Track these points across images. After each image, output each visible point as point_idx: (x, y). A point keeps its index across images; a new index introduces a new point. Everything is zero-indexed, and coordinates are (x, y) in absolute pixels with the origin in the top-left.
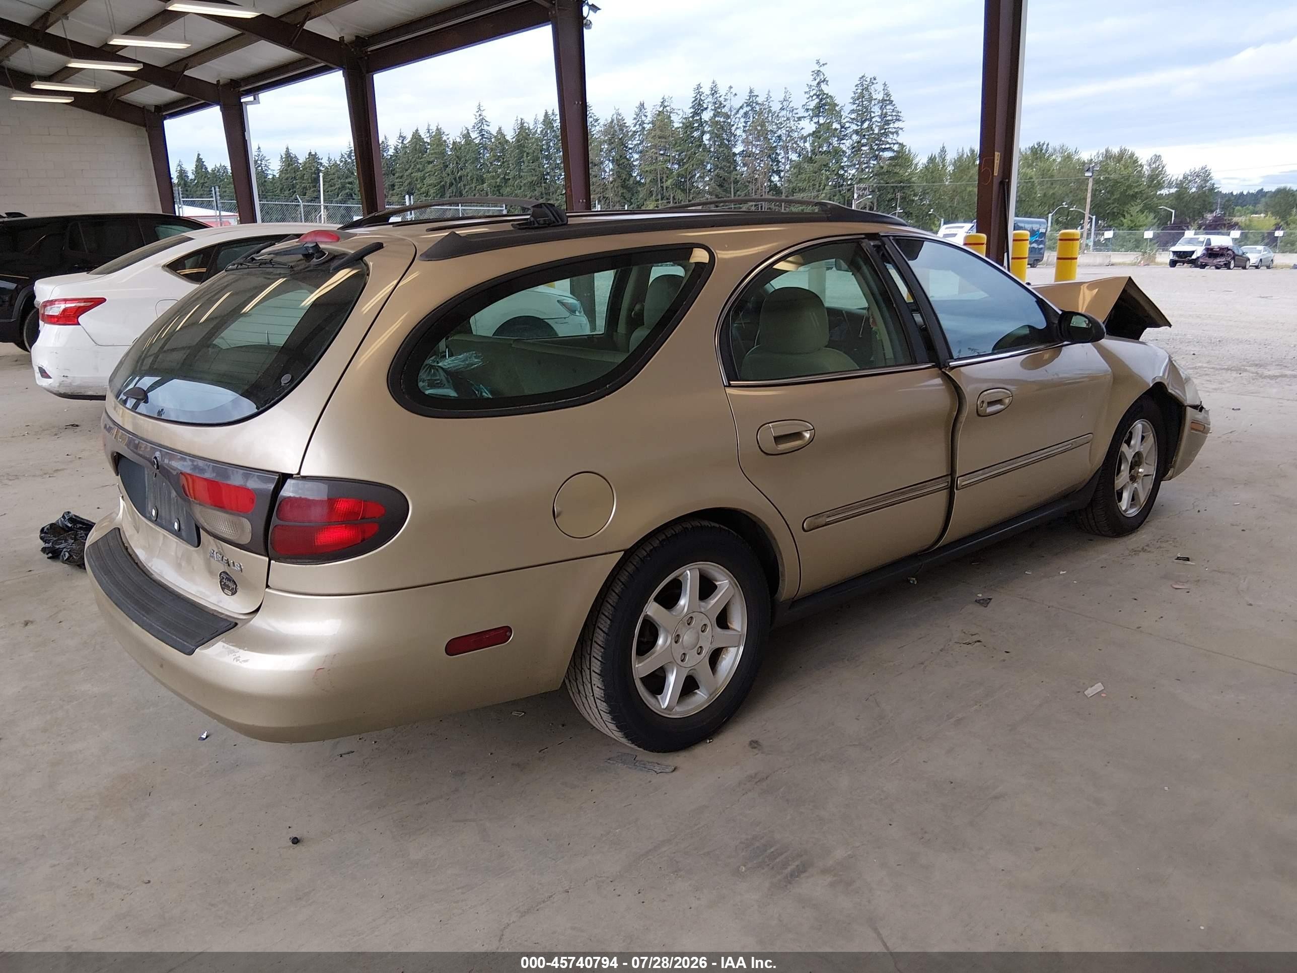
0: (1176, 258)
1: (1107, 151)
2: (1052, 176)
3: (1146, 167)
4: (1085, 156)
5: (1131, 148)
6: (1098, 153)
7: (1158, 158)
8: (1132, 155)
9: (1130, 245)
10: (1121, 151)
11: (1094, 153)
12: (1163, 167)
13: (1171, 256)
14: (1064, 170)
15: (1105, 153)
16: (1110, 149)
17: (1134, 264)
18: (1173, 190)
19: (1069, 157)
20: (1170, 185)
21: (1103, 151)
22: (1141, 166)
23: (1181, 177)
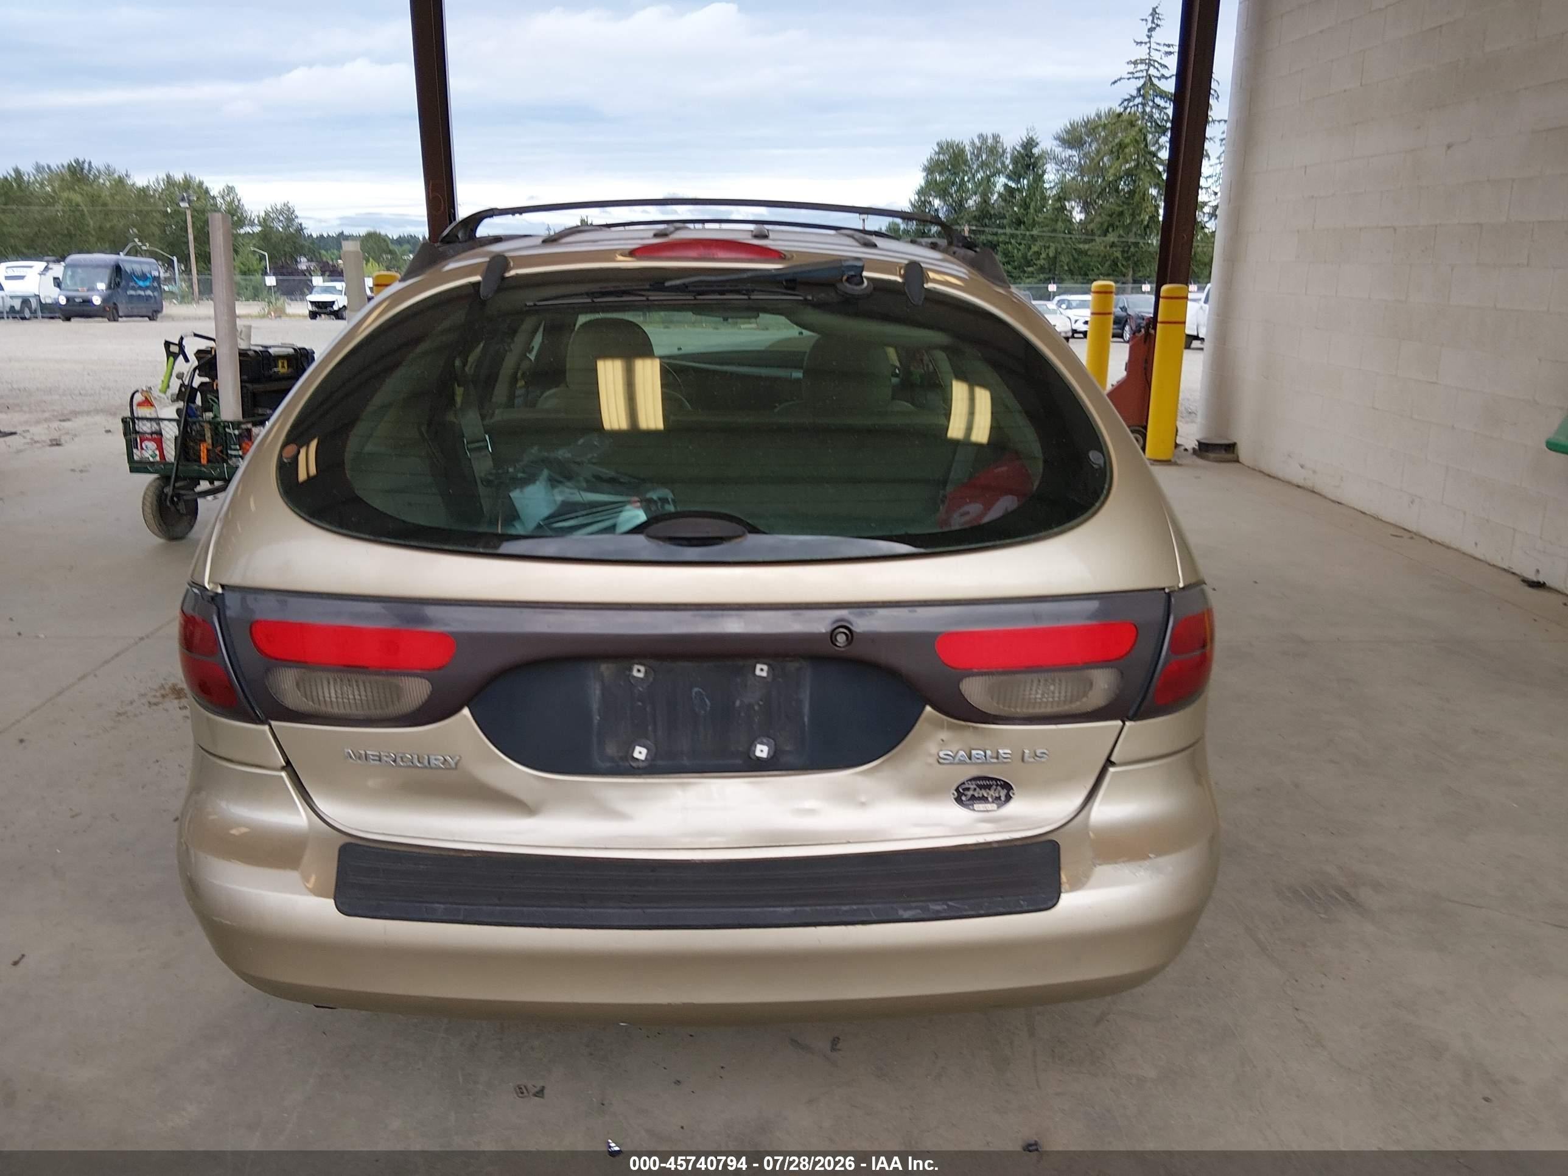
0: (315, 309)
1: (168, 177)
2: (105, 205)
3: (219, 200)
4: (140, 180)
5: (198, 177)
6: (157, 180)
7: (230, 190)
8: (201, 184)
9: (249, 293)
10: (186, 177)
11: (152, 179)
12: (239, 201)
13: (310, 307)
14: (118, 198)
15: (166, 178)
16: (171, 174)
17: (263, 317)
18: (257, 229)
19: (121, 181)
20: (252, 224)
21: (162, 176)
22: (214, 198)
23: (263, 214)
